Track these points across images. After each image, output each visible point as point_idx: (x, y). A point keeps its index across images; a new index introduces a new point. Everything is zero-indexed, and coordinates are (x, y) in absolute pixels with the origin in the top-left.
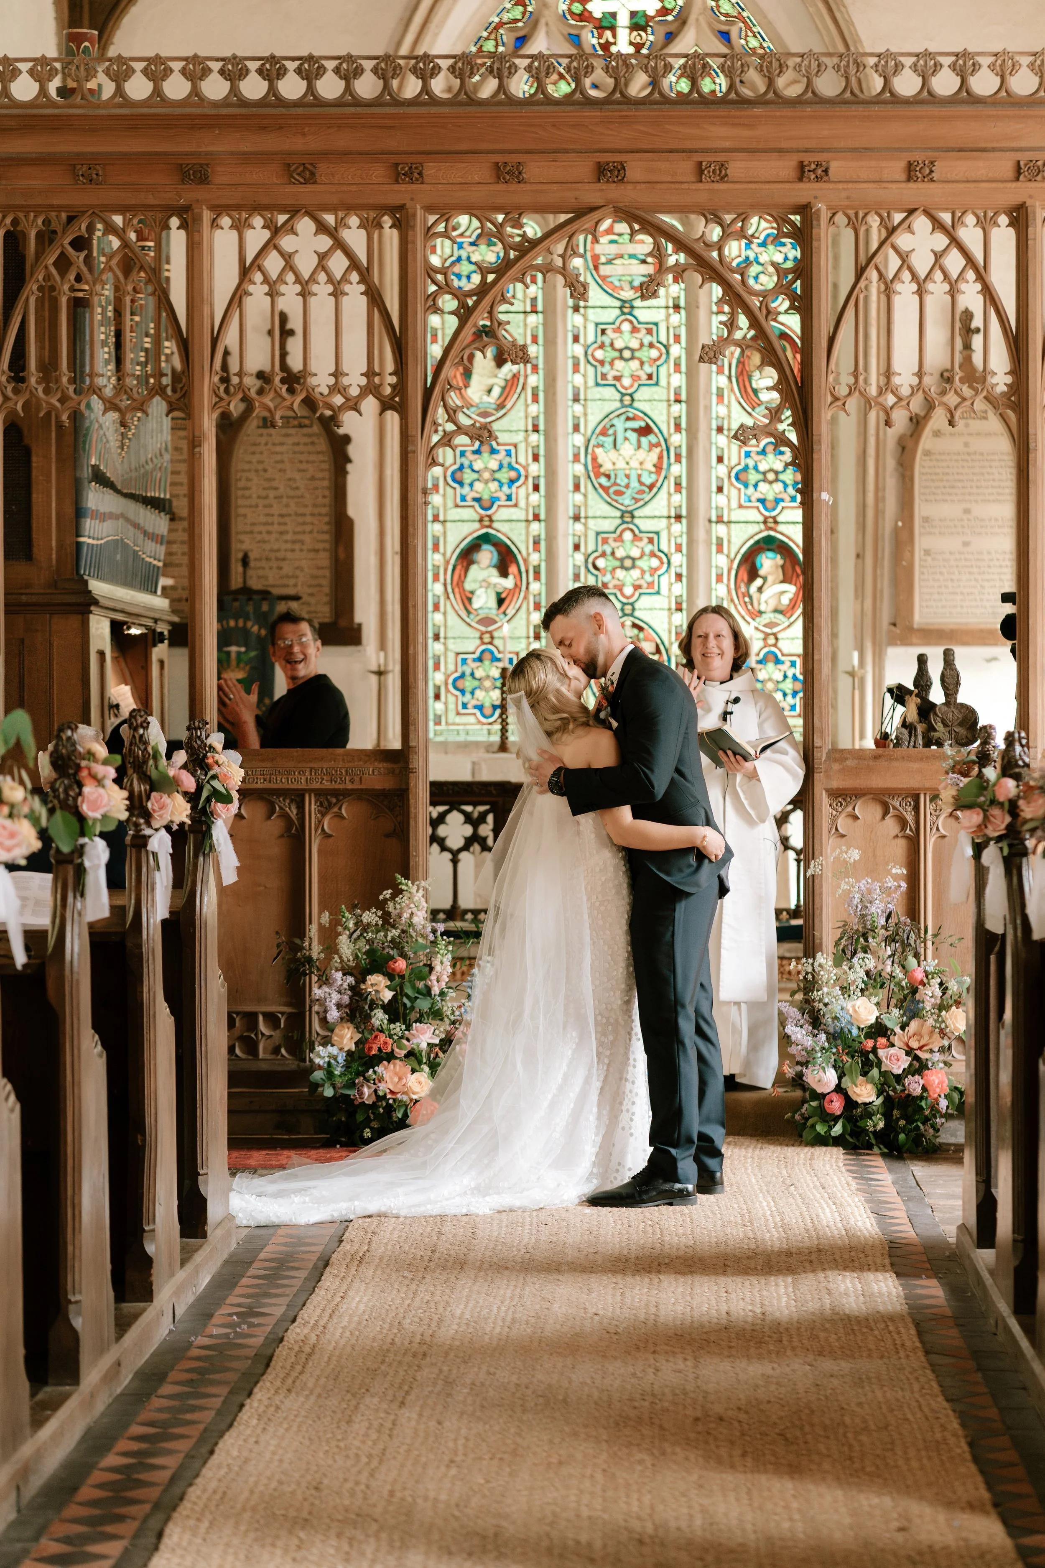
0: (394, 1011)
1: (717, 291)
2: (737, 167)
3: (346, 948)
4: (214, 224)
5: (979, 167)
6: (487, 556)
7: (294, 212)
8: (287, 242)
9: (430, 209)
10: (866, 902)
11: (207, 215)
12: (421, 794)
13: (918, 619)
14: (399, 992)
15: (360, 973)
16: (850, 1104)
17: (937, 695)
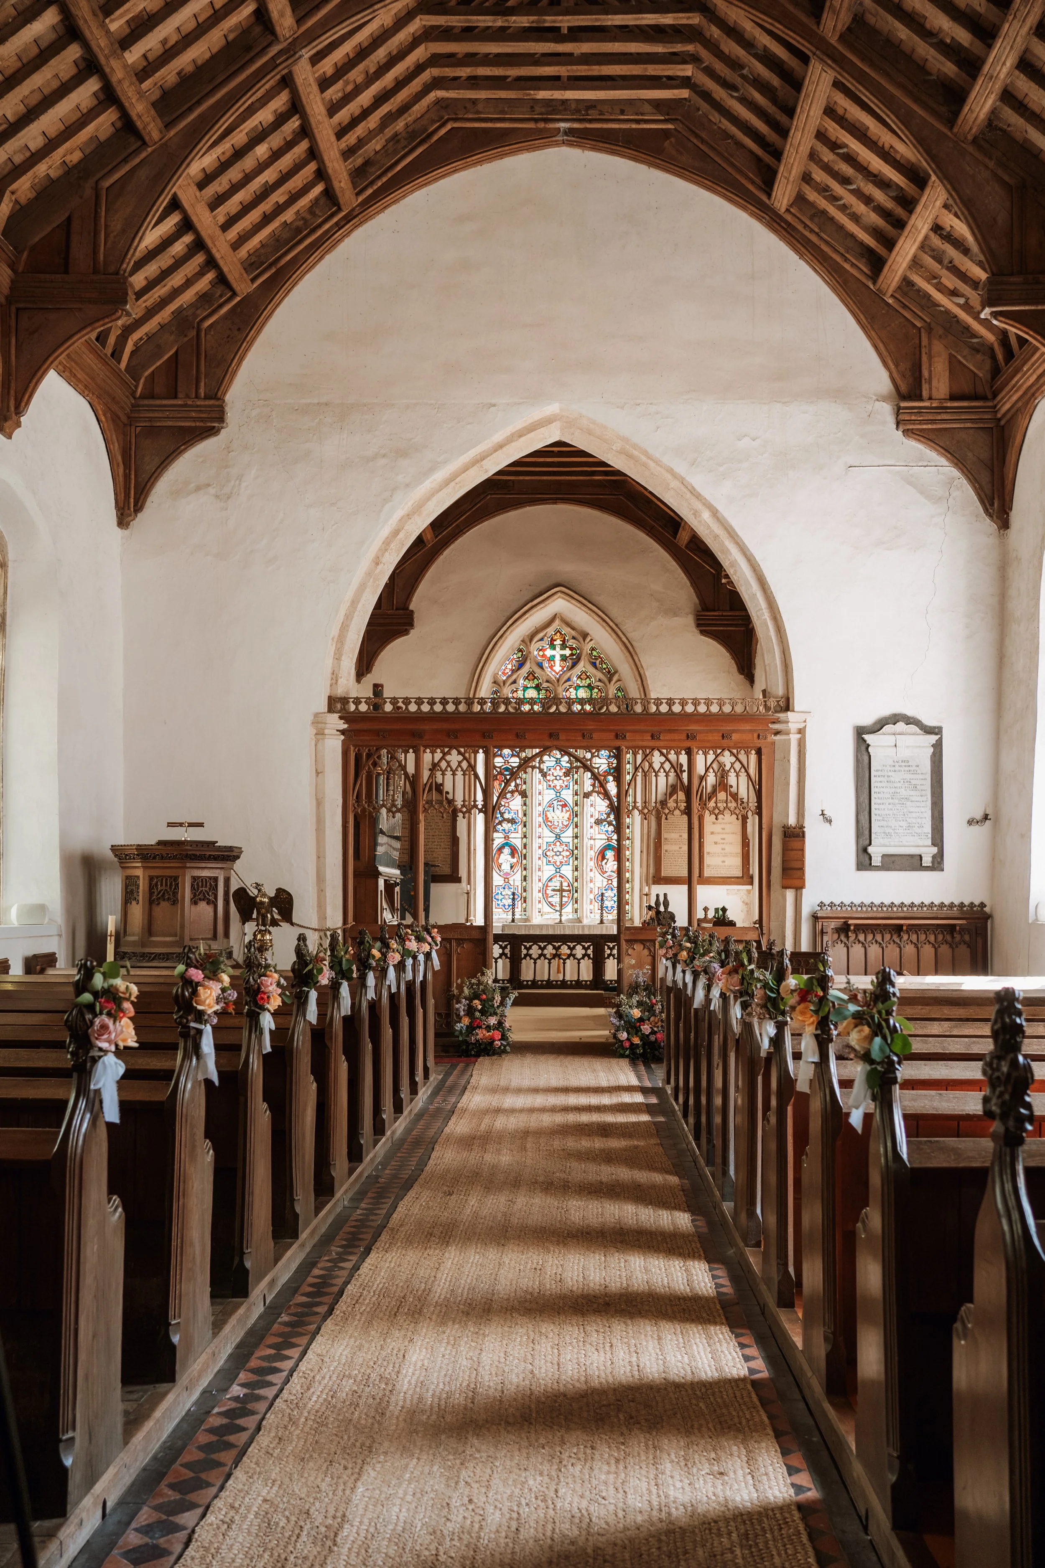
0: (483, 1012)
1: (589, 774)
2: (595, 735)
3: (466, 991)
4: (424, 752)
5: (676, 736)
6: (507, 850)
7: (451, 748)
8: (448, 758)
9: (495, 747)
10: (637, 977)
11: (422, 749)
12: (491, 939)
13: (663, 874)
14: (484, 1006)
15: (470, 999)
16: (632, 1044)
17: (662, 909)
